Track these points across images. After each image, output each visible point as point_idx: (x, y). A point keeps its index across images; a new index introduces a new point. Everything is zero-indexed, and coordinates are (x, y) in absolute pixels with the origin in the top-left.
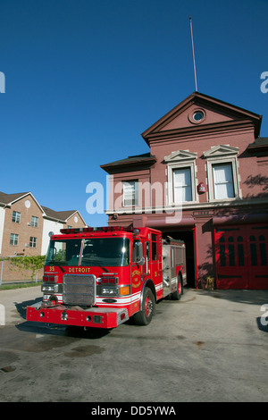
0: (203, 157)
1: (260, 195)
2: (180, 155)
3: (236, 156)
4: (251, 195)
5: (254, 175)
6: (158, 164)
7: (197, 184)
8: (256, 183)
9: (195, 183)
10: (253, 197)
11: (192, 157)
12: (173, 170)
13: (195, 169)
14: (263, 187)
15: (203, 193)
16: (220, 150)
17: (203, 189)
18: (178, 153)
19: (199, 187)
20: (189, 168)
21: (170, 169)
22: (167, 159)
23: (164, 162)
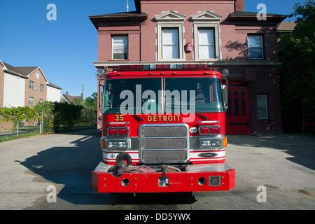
0: (190, 20)
1: (237, 58)
2: (169, 15)
3: (218, 22)
4: (230, 57)
5: (233, 41)
6: (148, 21)
7: (184, 44)
8: (234, 48)
9: (183, 43)
10: (231, 59)
11: (181, 18)
12: (163, 28)
13: (183, 30)
14: (240, 51)
15: (189, 52)
16: (206, 15)
17: (190, 48)
18: (169, 13)
19: (186, 47)
20: (178, 28)
21: (160, 27)
22: (158, 17)
23: (154, 20)
